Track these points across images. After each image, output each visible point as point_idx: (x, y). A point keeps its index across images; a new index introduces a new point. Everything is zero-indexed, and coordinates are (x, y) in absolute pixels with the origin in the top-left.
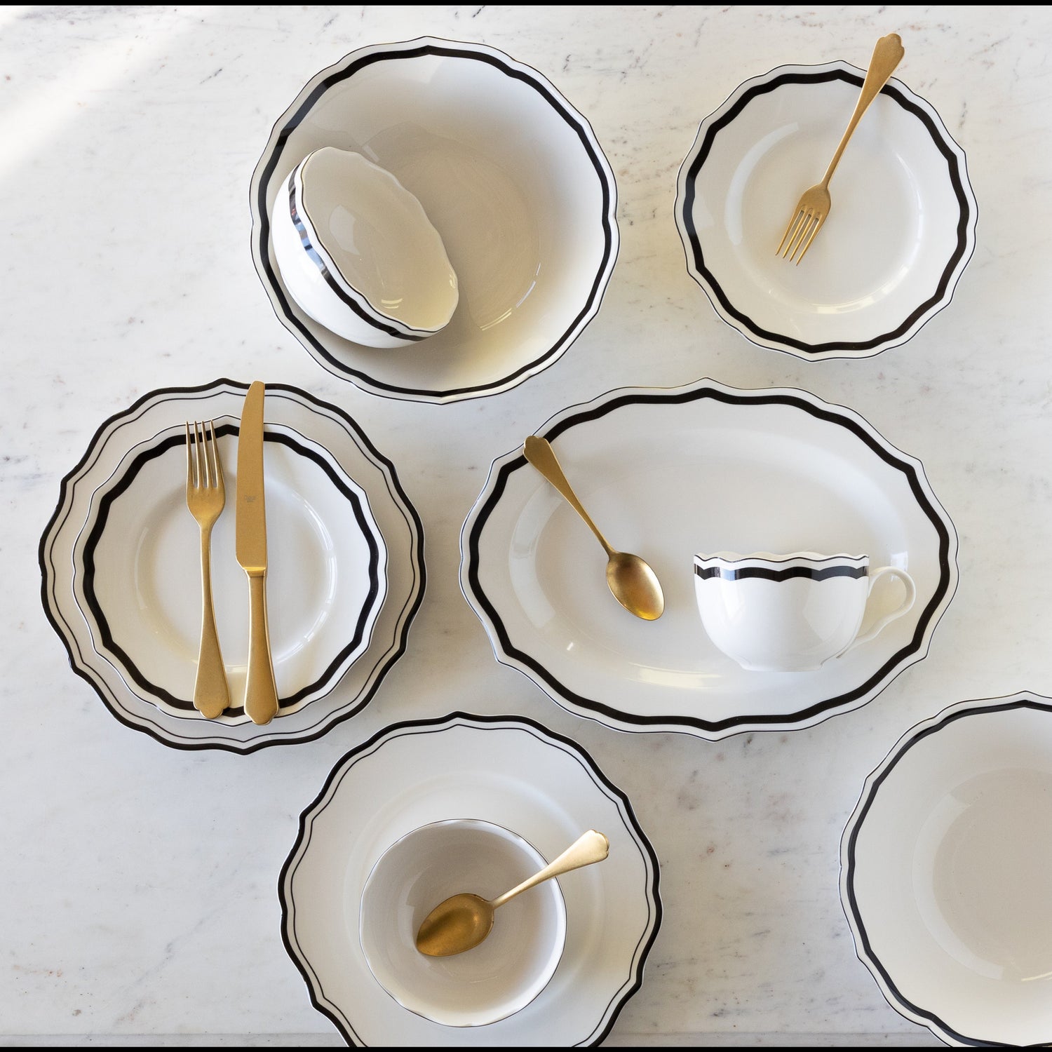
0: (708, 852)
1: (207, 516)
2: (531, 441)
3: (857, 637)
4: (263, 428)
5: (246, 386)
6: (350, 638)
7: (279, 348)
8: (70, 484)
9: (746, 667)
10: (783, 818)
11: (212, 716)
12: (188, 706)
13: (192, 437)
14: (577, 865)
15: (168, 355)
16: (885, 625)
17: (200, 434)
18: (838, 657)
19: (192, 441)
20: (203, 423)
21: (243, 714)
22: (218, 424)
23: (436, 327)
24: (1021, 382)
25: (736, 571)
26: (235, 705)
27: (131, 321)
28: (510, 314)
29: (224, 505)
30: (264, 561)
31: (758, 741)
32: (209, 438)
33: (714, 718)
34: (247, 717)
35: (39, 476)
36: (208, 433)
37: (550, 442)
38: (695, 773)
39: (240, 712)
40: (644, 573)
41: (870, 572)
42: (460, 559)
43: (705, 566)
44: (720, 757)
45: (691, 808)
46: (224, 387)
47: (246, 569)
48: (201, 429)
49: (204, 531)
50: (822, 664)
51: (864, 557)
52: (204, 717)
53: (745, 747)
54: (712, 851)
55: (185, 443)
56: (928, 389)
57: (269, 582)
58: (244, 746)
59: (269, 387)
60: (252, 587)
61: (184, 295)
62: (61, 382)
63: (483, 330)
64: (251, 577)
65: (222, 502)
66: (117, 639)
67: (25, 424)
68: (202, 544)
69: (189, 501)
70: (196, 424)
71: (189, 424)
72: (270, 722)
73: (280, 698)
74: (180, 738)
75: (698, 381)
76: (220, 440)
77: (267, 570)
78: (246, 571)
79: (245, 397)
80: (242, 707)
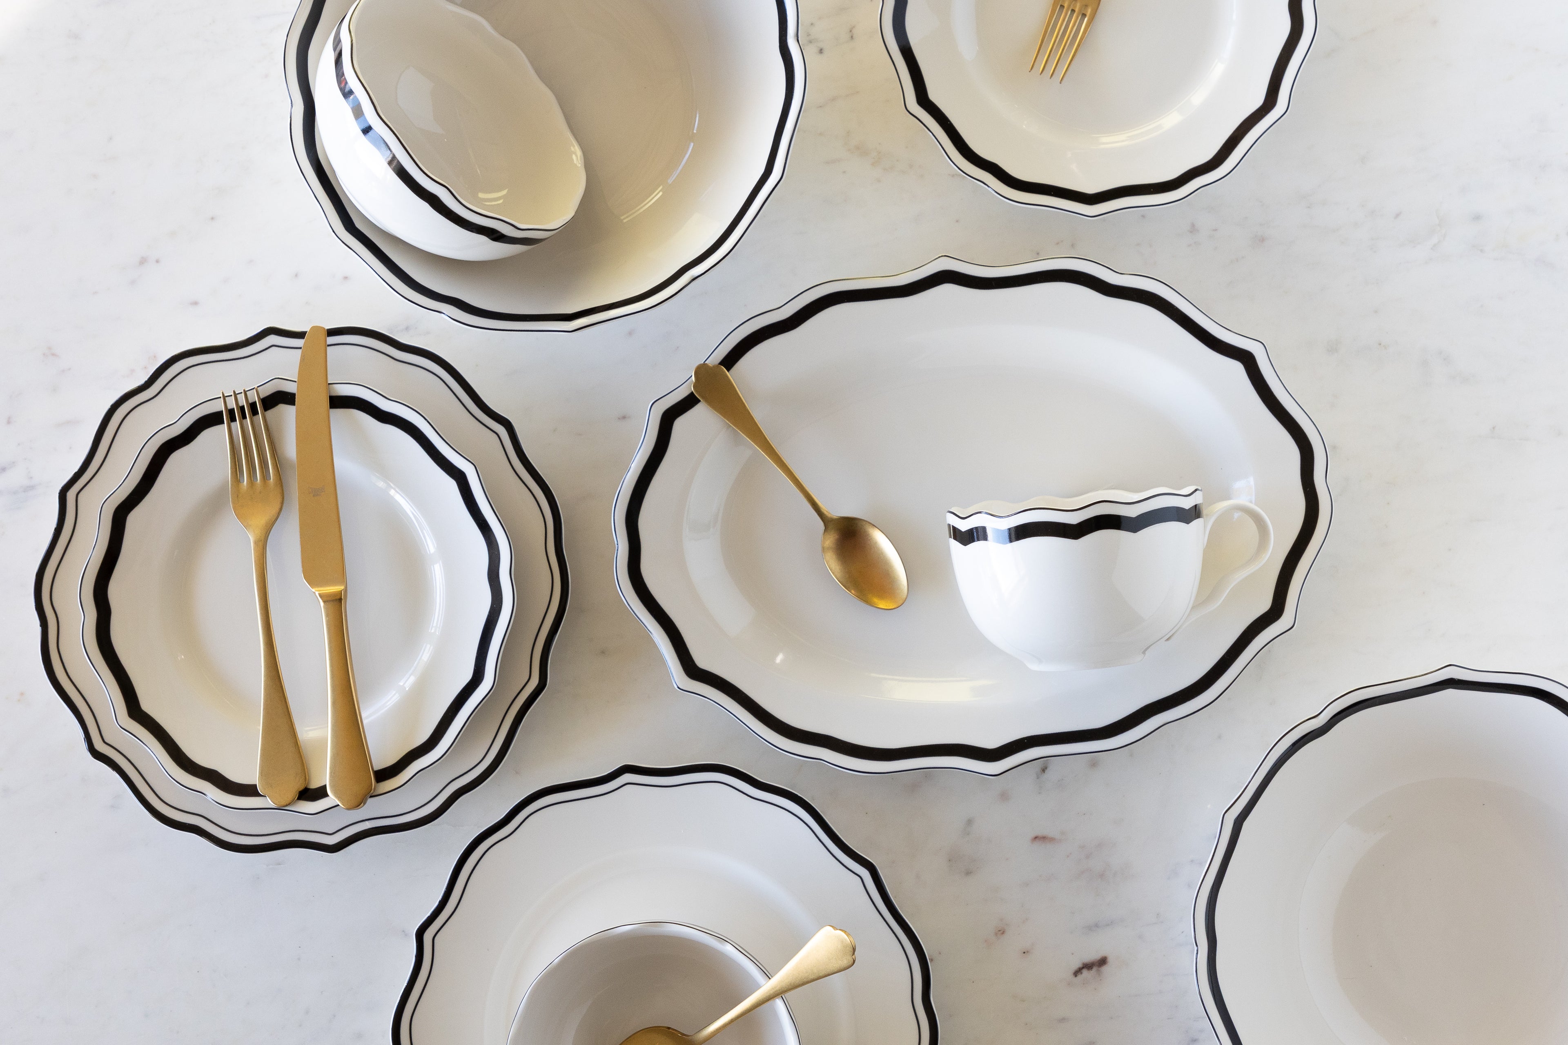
0: (996, 934)
1: (260, 520)
2: (702, 371)
3: (1193, 608)
4: (329, 390)
5: (301, 335)
6: (467, 676)
7: (346, 278)
8: (71, 495)
9: (1034, 667)
10: (1102, 876)
11: (283, 803)
12: (249, 791)
13: (231, 412)
14: (812, 977)
15: (195, 303)
16: (1232, 587)
17: (242, 408)
18: (1168, 640)
19: (232, 418)
20: (245, 392)
21: (326, 795)
22: (266, 391)
23: (557, 222)
24: (1397, 215)
25: (1009, 529)
26: (315, 784)
27: (143, 261)
28: (661, 194)
29: (282, 503)
30: (341, 576)
31: (1055, 766)
32: (254, 410)
33: (992, 743)
34: (332, 799)
35: (32, 488)
36: (253, 406)
37: (728, 370)
38: (970, 822)
39: (320, 793)
40: (876, 543)
41: (1205, 511)
42: (613, 547)
43: (964, 526)
44: (1004, 796)
45: (968, 873)
46: (273, 339)
47: (317, 591)
48: (242, 401)
49: (256, 543)
50: (1144, 652)
51: (1196, 490)
52: (272, 805)
53: (1038, 778)
54: (1003, 933)
55: (224, 423)
56: (1262, 240)
57: (350, 607)
58: (331, 841)
59: (332, 332)
60: (327, 615)
61: (212, 218)
62: (53, 355)
63: (625, 221)
64: (324, 602)
65: (279, 500)
66: (146, 705)
67: (9, 418)
68: (255, 561)
69: (233, 503)
70: (235, 395)
71: (225, 395)
72: (364, 804)
73: (376, 769)
74: (243, 837)
75: (932, 261)
76: (270, 413)
77: (346, 590)
78: (317, 593)
79: (300, 351)
80: (325, 787)
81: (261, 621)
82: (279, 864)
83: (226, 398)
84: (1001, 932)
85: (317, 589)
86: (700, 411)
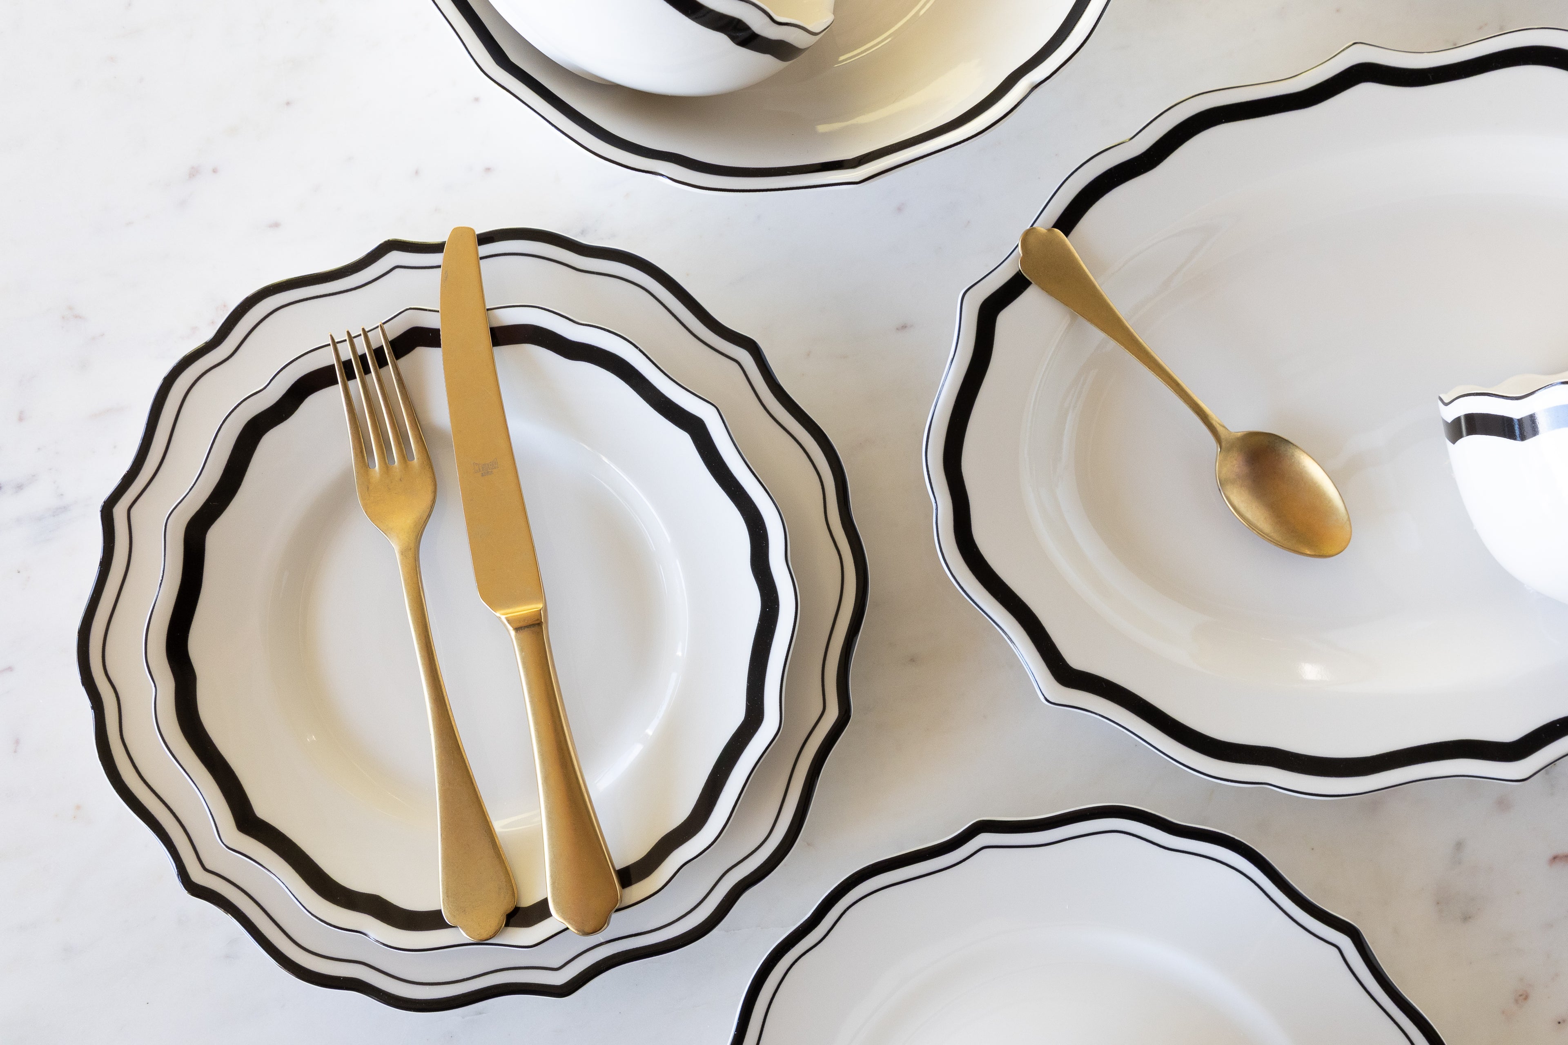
1: (405, 520)
2: (1030, 240)
4: (488, 319)
5: (437, 248)
6: (737, 715)
7: (488, 170)
8: (119, 511)
11: (485, 936)
12: (431, 921)
13: (347, 366)
15: (276, 225)
17: (363, 358)
19: (349, 375)
20: (365, 334)
21: (549, 915)
22: (396, 330)
26: (528, 900)
27: (194, 173)
29: (435, 492)
30: (537, 591)
32: (380, 359)
34: (556, 921)
35: (64, 509)
36: (378, 353)
37: (1067, 236)
39: (541, 912)
42: (930, 507)
46: (395, 257)
47: (502, 615)
48: (362, 347)
49: (403, 553)
52: (469, 940)
55: (337, 383)
57: (554, 632)
58: (558, 979)
59: (486, 238)
60: (522, 650)
61: (288, 104)
62: (77, 317)
64: (516, 630)
65: (430, 488)
66: (263, 809)
67: (21, 413)
68: (405, 580)
69: (363, 499)
70: (351, 339)
71: (336, 341)
72: (608, 925)
73: (618, 867)
74: (427, 987)
75: (1343, 50)
76: (403, 362)
77: (545, 608)
78: (503, 618)
79: (439, 271)
80: (545, 902)
81: (424, 668)
82: (480, 1014)
83: (338, 345)
84: (1523, 997)
85: (503, 612)
86: (1031, 298)
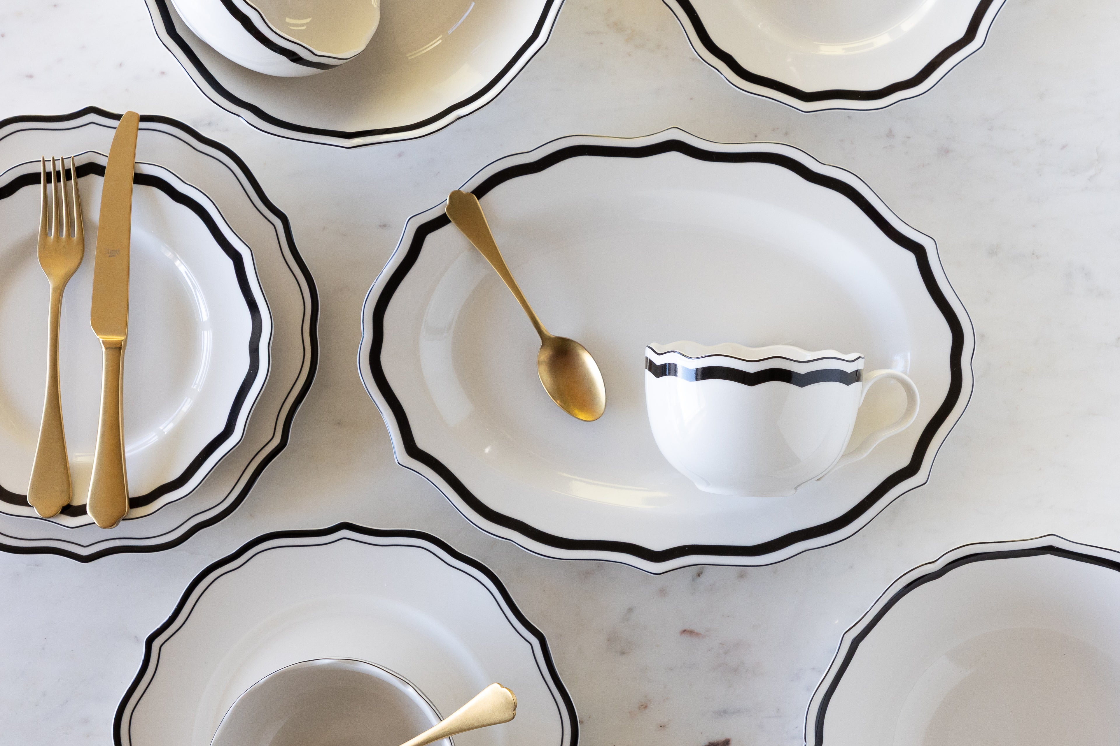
0: (639, 707)
1: (61, 271)
2: (456, 197)
3: (843, 456)
4: (134, 168)
5: (117, 117)
6: (220, 428)
7: (163, 73)
9: (702, 487)
10: (736, 670)
11: (48, 515)
12: (20, 500)
13: (48, 175)
14: (477, 724)
15: (31, 76)
16: (878, 443)
17: (58, 173)
18: (818, 480)
19: (48, 180)
20: (63, 159)
21: (85, 513)
22: (81, 161)
23: (349, 53)
24: (1064, 147)
25: (697, 370)
26: (77, 502)
28: (440, 41)
29: (82, 259)
30: (124, 328)
31: (709, 574)
32: (68, 177)
33: (658, 546)
34: (89, 517)
36: (68, 172)
37: (479, 198)
38: (630, 610)
39: (81, 511)
40: (584, 363)
41: (864, 376)
42: (359, 335)
43: (659, 361)
44: (663, 592)
45: (623, 653)
46: (92, 117)
47: (101, 338)
48: (59, 167)
49: (54, 290)
50: (796, 488)
51: (859, 358)
52: (38, 515)
53: (693, 581)
54: (646, 707)
55: (40, 183)
56: (947, 151)
57: (128, 355)
58: (84, 552)
59: (145, 119)
60: (107, 360)
61: (55, 6)
64: (106, 348)
65: (79, 255)
68: (52, 305)
69: (40, 252)
70: (54, 160)
71: (45, 159)
72: (117, 525)
73: (130, 497)
74: (9, 539)
75: (664, 131)
76: (82, 180)
77: (126, 341)
78: (101, 340)
79: (115, 130)
80: (85, 506)
81: (50, 357)
82: (37, 566)
83: (46, 163)
84: (644, 706)
85: (101, 336)
86: (449, 231)
